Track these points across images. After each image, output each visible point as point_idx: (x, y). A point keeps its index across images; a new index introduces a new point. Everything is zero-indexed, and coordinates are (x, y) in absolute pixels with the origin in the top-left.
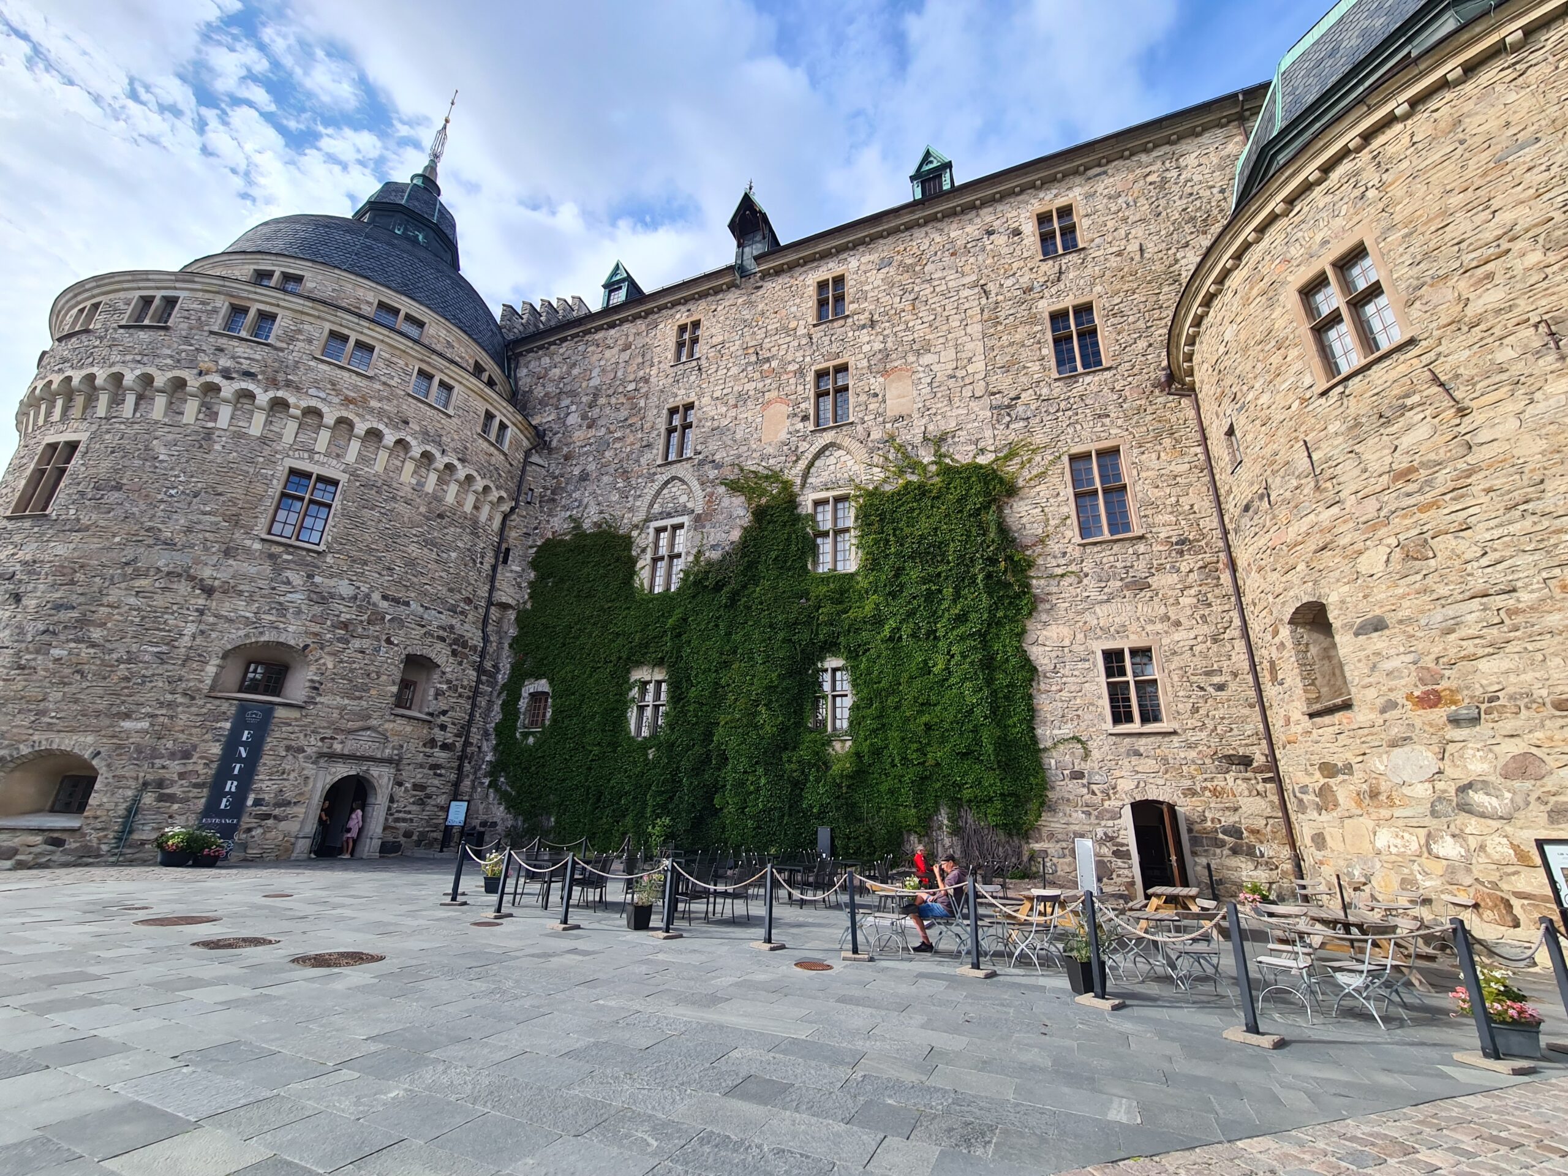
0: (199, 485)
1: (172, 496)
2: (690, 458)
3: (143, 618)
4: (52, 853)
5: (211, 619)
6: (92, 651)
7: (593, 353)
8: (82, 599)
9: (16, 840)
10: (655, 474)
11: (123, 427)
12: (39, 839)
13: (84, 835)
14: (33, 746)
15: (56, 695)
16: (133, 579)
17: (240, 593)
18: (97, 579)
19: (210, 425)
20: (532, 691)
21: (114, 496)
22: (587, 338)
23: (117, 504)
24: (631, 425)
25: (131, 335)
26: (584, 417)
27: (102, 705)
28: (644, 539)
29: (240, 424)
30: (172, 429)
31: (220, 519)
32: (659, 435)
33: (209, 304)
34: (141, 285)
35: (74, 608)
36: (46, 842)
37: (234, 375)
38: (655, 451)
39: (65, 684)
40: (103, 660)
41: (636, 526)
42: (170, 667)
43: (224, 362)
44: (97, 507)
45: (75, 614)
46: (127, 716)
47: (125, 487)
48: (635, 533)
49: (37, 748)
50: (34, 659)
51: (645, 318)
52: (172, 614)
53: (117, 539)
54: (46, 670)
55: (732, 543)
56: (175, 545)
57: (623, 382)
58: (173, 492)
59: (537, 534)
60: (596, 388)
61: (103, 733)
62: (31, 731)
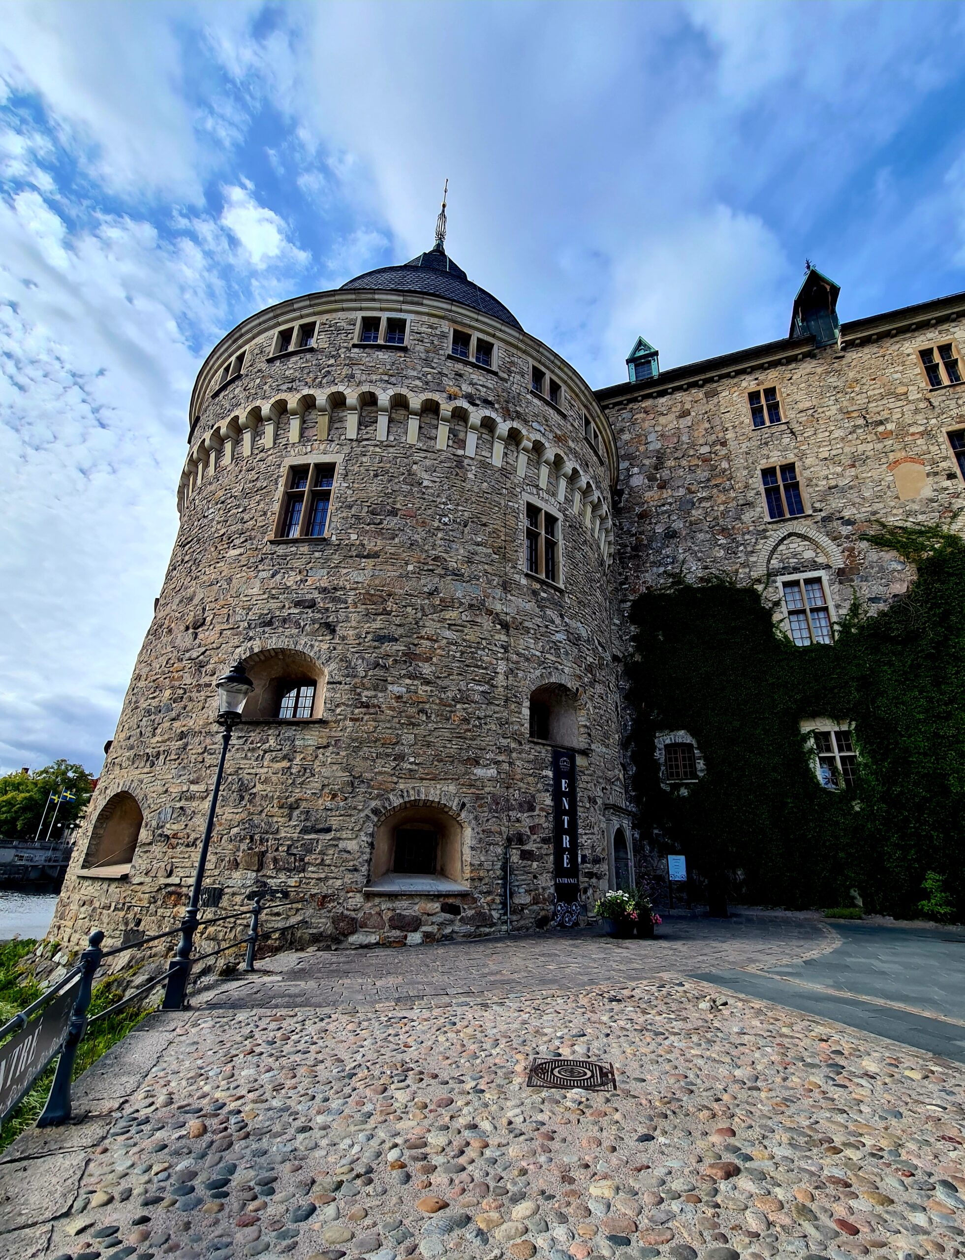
0: (466, 514)
1: (446, 524)
2: (811, 516)
3: (462, 653)
4: (452, 922)
5: (515, 657)
6: (428, 688)
7: (644, 420)
8: (401, 631)
9: (416, 907)
10: (765, 531)
11: (377, 449)
12: (436, 906)
13: (475, 900)
14: (402, 796)
15: (408, 738)
16: (442, 610)
17: (527, 630)
18: (409, 609)
19: (460, 452)
20: (668, 742)
21: (391, 522)
22: (631, 406)
23: (399, 529)
24: (716, 486)
25: (369, 354)
26: (651, 478)
27: (453, 748)
28: (775, 592)
29: (483, 453)
30: (429, 455)
31: (490, 551)
32: (758, 493)
33: (436, 328)
34: (365, 305)
35: (396, 640)
36: (443, 909)
37: (478, 402)
38: (759, 509)
39: (414, 725)
40: (441, 699)
41: (759, 581)
42: (497, 709)
43: (466, 388)
44: (380, 533)
45: (400, 647)
46: (476, 762)
47: (400, 513)
48: (759, 587)
49: (407, 799)
50: (375, 696)
51: (702, 386)
52: (483, 649)
53: (410, 568)
54: (391, 708)
55: (895, 596)
56: (463, 575)
57: (693, 445)
58: (446, 520)
59: (626, 589)
60: (658, 451)
61: (462, 781)
62: (395, 779)
